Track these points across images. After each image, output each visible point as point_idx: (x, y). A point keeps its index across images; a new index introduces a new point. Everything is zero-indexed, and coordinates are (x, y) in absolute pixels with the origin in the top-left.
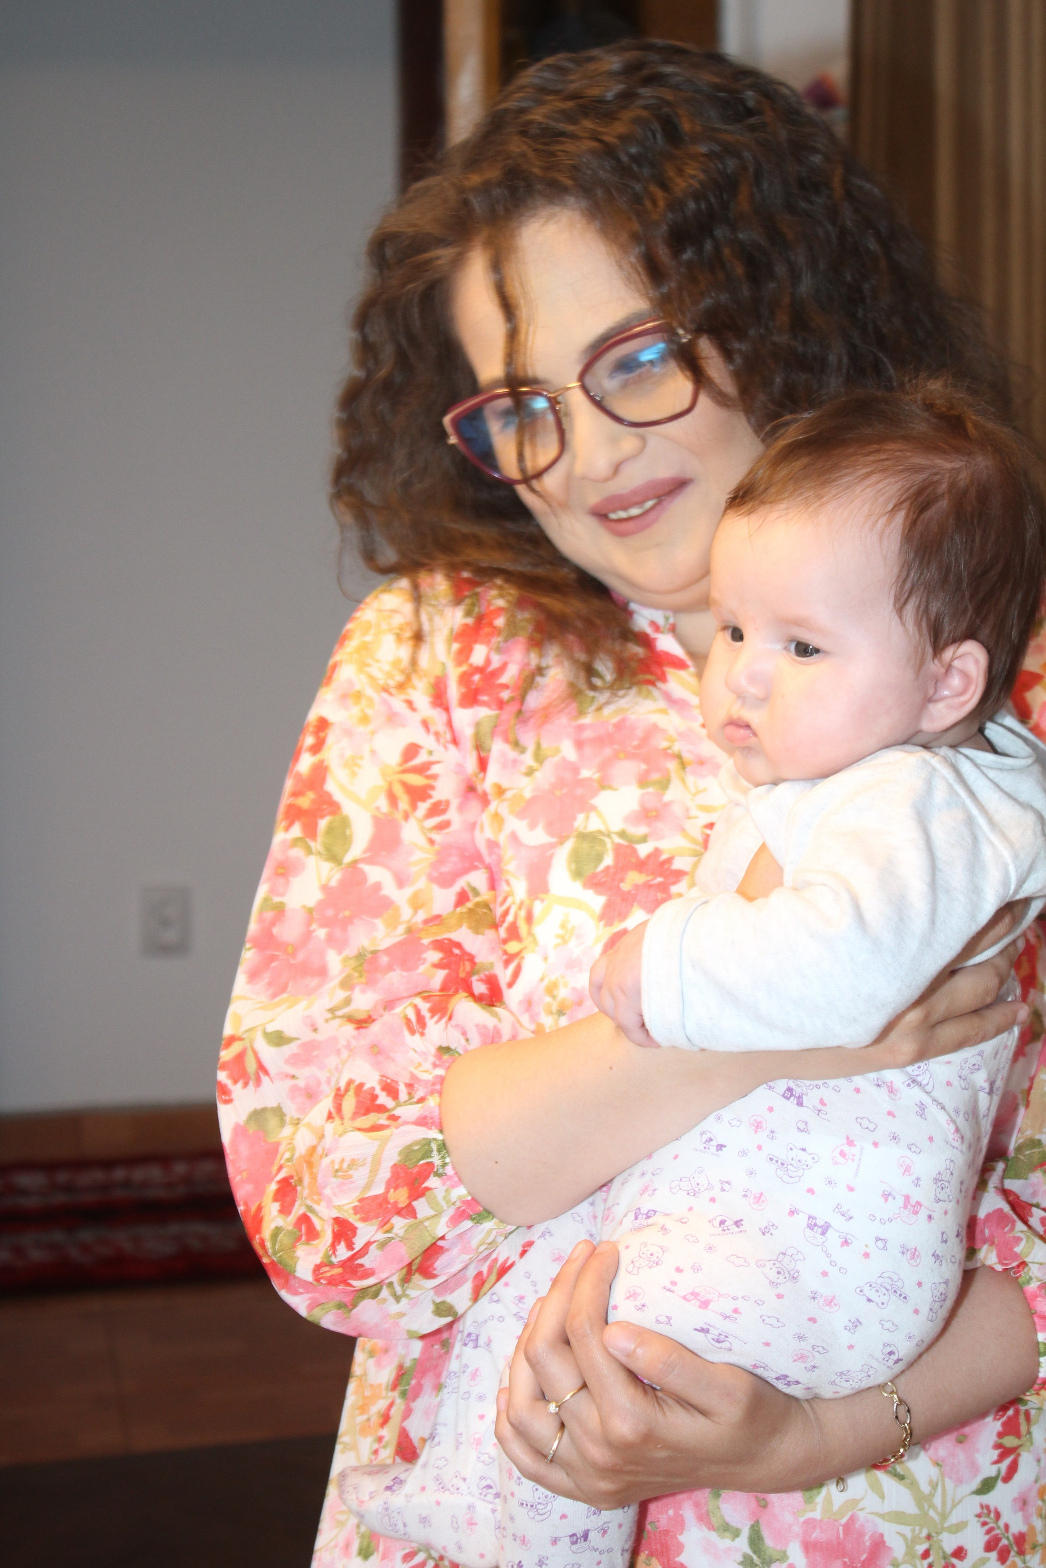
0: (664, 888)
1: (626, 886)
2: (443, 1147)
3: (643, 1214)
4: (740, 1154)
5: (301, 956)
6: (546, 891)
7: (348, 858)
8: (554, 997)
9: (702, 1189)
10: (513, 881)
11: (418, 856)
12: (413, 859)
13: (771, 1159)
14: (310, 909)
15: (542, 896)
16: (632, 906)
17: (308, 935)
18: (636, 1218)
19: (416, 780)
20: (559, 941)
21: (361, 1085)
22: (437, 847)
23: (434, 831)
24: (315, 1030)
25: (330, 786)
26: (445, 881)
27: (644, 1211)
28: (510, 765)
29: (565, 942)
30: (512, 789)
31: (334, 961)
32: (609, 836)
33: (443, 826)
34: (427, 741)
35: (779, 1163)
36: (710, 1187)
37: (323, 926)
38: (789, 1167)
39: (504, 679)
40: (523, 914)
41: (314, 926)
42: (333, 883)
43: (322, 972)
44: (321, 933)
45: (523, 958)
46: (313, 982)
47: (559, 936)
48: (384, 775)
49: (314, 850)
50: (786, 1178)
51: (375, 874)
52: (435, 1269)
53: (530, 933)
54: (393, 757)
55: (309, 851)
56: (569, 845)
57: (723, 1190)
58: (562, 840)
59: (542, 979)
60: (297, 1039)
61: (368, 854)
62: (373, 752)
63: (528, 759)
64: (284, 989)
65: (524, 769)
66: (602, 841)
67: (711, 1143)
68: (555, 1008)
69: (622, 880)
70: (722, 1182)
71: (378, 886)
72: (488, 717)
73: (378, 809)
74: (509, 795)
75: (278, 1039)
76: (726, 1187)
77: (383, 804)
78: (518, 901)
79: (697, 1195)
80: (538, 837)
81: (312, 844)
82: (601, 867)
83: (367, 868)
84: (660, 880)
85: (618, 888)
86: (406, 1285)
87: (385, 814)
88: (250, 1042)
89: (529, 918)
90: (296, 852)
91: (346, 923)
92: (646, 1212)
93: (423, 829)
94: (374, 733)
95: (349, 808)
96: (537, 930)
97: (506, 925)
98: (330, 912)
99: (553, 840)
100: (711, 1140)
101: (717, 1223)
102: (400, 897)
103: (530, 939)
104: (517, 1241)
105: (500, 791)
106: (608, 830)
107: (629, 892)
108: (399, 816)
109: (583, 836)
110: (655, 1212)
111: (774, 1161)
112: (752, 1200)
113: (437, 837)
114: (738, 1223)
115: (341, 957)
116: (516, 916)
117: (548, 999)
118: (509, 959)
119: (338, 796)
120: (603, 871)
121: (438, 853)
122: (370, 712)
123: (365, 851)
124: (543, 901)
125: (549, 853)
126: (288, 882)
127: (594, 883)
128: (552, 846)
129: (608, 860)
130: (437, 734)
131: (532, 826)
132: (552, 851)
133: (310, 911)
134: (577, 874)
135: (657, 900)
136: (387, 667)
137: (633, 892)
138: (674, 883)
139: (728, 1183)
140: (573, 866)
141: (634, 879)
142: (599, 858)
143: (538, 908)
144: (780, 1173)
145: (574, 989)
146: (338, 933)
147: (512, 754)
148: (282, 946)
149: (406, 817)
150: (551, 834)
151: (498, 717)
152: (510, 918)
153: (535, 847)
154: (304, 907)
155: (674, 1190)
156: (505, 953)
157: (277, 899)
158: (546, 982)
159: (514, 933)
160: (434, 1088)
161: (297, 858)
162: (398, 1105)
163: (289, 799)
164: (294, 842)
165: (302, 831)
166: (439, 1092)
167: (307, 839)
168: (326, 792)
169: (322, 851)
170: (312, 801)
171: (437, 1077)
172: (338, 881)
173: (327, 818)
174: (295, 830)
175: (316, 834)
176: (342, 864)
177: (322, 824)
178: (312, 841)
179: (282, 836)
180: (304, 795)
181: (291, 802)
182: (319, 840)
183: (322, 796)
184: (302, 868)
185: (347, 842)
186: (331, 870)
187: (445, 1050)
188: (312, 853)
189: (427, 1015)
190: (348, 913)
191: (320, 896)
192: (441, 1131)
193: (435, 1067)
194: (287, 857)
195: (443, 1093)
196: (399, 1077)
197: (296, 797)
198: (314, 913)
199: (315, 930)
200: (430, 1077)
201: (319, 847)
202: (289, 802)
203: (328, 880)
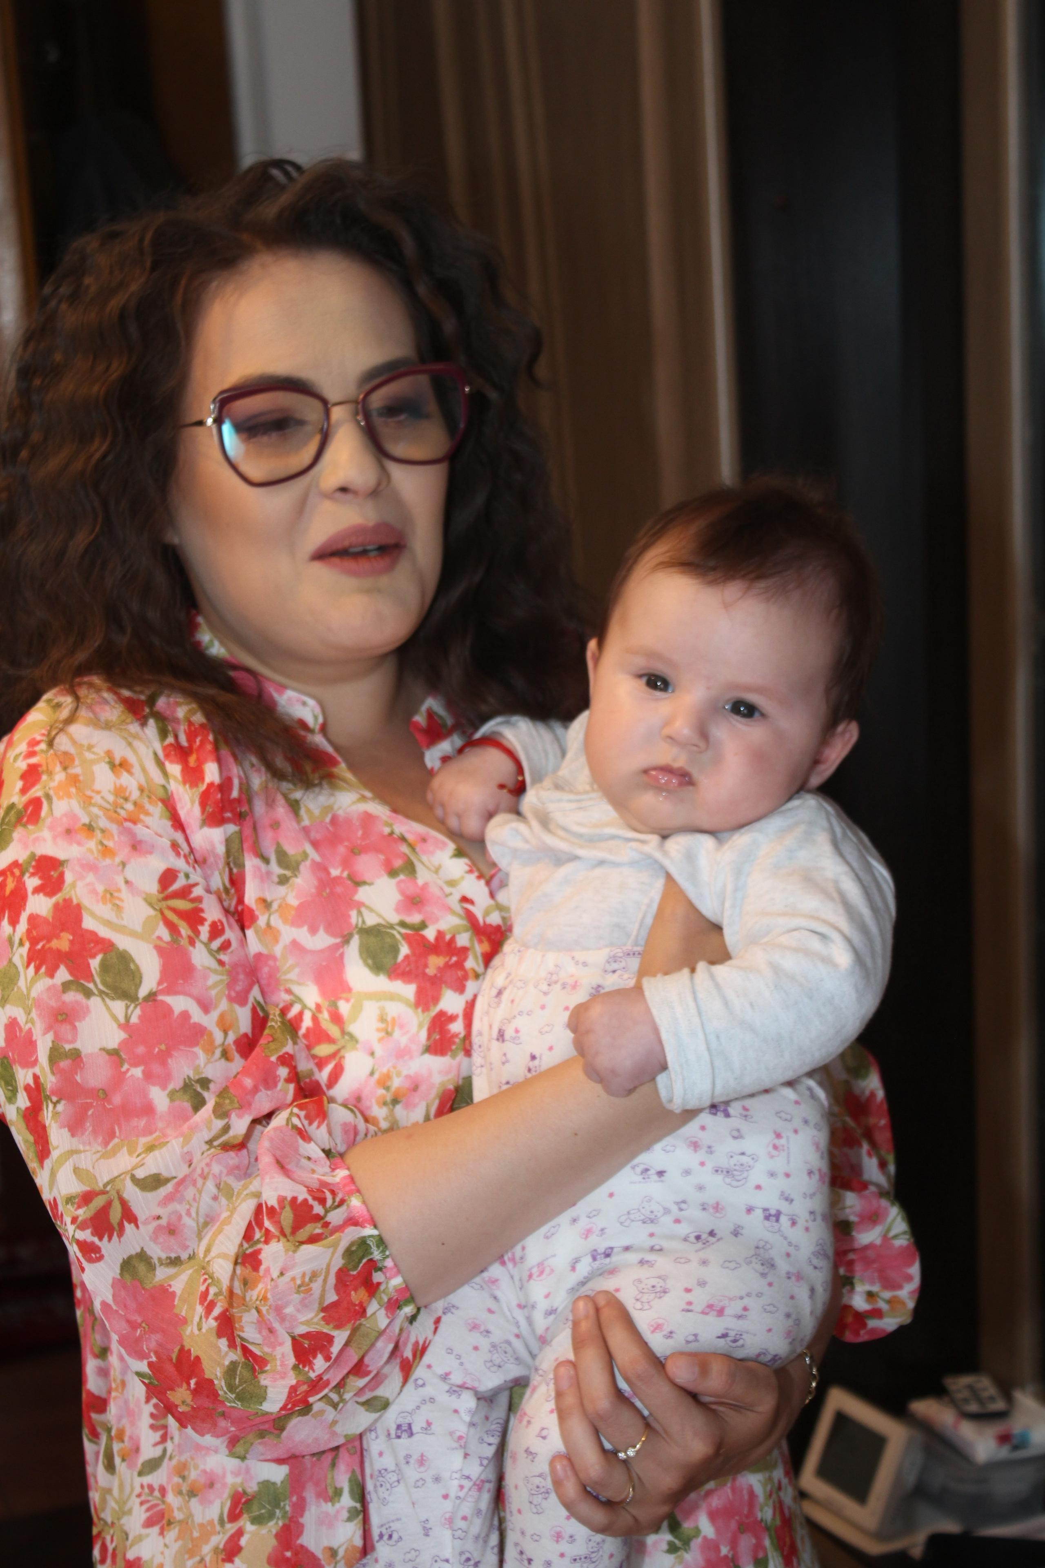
0: (460, 965)
1: (431, 971)
2: (381, 1242)
3: (600, 1254)
4: (684, 1175)
5: (117, 1100)
6: (350, 990)
7: (143, 992)
8: (387, 1088)
9: (659, 1215)
10: (296, 989)
11: (213, 979)
12: (210, 982)
13: (717, 1171)
14: (114, 1050)
15: (344, 995)
16: (441, 988)
17: (119, 1078)
18: (594, 1259)
19: (181, 904)
20: (383, 1034)
21: (294, 1199)
22: (227, 967)
23: (221, 952)
24: (190, 1165)
25: (88, 923)
26: (241, 999)
27: (601, 1250)
28: (265, 877)
29: (388, 1034)
30: (276, 900)
31: (159, 1097)
32: (395, 929)
33: (226, 945)
34: (180, 864)
35: (725, 1173)
36: (667, 1211)
37: (135, 1065)
38: (735, 1173)
39: (235, 794)
40: (325, 1016)
41: (126, 1067)
42: (134, 1019)
43: (148, 1110)
44: (137, 1072)
45: (343, 1057)
46: (143, 1122)
47: (378, 1030)
48: (151, 905)
49: (96, 991)
50: (734, 1183)
51: (179, 1003)
52: (368, 1366)
53: (343, 1032)
54: (153, 887)
55: (88, 994)
56: (355, 941)
57: (681, 1210)
58: (347, 940)
59: (372, 1074)
60: (175, 1178)
61: (165, 985)
62: (127, 882)
63: (275, 869)
64: (112, 1135)
65: (276, 880)
66: (388, 933)
67: (649, 1173)
68: (389, 1098)
69: (426, 966)
70: (677, 1203)
71: (185, 1015)
72: (236, 832)
73: (159, 938)
74: (275, 906)
75: (154, 1182)
76: (683, 1206)
77: (164, 933)
78: (312, 1006)
79: (656, 1221)
80: (322, 940)
81: (91, 986)
82: (400, 958)
83: (169, 999)
84: (454, 959)
85: (425, 974)
86: (342, 1390)
87: (167, 943)
88: (118, 1193)
89: (337, 1018)
90: (72, 996)
91: (163, 1058)
92: (603, 1251)
93: (210, 951)
94: (124, 864)
95: (123, 942)
96: (352, 1028)
97: (302, 1031)
98: (141, 1050)
99: (338, 940)
100: (647, 1170)
101: (692, 1239)
102: (209, 1021)
103: (346, 1037)
104: (425, 1321)
105: (265, 904)
106: (388, 923)
107: (435, 975)
108: (184, 942)
109: (367, 932)
110: (612, 1248)
111: (719, 1172)
112: (711, 1210)
113: (223, 957)
114: (712, 1233)
115: (167, 1092)
116: (315, 1019)
117: (381, 1092)
118: (321, 1063)
119: (104, 932)
120: (403, 961)
121: (229, 973)
122: (110, 844)
123: (160, 983)
124: (348, 1000)
125: (338, 954)
126: (75, 1028)
127: (396, 972)
128: (336, 947)
129: (405, 950)
130: (185, 856)
131: (313, 930)
132: (341, 950)
133: (114, 1054)
134: (377, 967)
135: (459, 978)
136: (111, 798)
137: (439, 975)
138: (465, 959)
139: (684, 1202)
140: (370, 962)
141: (435, 963)
142: (395, 950)
143: (344, 1008)
144: (728, 1180)
145: (408, 1077)
146: (156, 1068)
147: (263, 866)
148: (93, 1093)
149: (192, 942)
150: (333, 935)
151: (241, 832)
152: (307, 1022)
153: (322, 951)
154: (103, 1049)
155: (626, 1224)
156: (314, 1057)
157: (67, 1047)
158: (376, 1076)
159: (318, 1035)
160: (347, 1188)
161: (77, 1002)
162: (327, 1212)
163: (37, 943)
164: (66, 986)
165: (71, 974)
166: (358, 1191)
167: (82, 982)
168: (87, 931)
169: (107, 991)
170: (72, 942)
171: (345, 1178)
172: (140, 1017)
173: (99, 957)
174: (63, 974)
175: (92, 975)
176: (137, 999)
177: (95, 963)
178: (89, 982)
179: (48, 981)
180: (58, 937)
181: (43, 946)
182: (98, 980)
183: (82, 936)
184: (87, 1011)
185: (136, 977)
186: (127, 1007)
187: (328, 1153)
188: (94, 994)
189: (306, 1123)
190: (163, 1047)
191: (121, 1035)
192: (375, 1227)
193: (333, 1170)
194: (64, 1003)
195: (363, 1191)
196: (315, 1185)
197: (49, 940)
198: (122, 1054)
199: (128, 1070)
200: (337, 1179)
201: (101, 987)
202: (39, 947)
203: (127, 1018)
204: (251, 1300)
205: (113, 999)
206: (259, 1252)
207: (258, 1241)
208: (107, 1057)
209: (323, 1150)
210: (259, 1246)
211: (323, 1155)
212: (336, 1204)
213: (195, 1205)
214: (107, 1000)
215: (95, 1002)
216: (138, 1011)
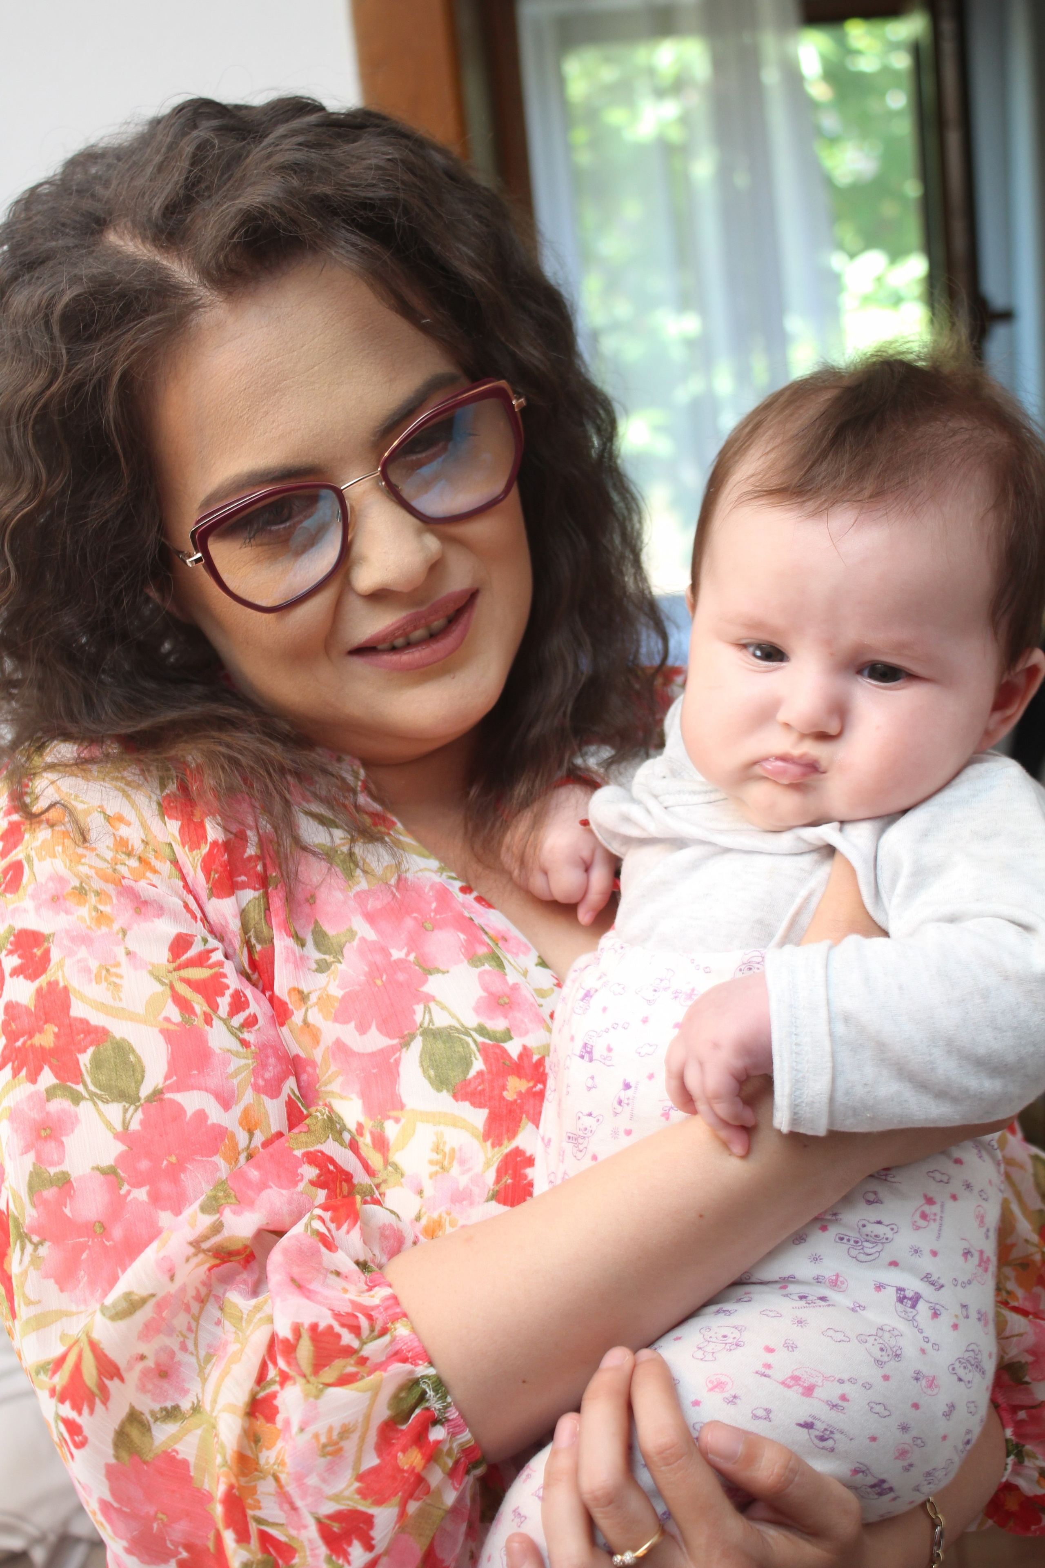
1: (509, 1095)
2: (439, 1384)
5: (118, 1233)
6: (400, 1106)
7: (145, 1090)
11: (234, 1064)
12: (230, 1069)
13: (842, 1239)
14: (111, 1167)
15: (394, 1114)
17: (119, 1203)
19: (197, 974)
20: (436, 1168)
21: (314, 1326)
22: (253, 1049)
23: (243, 1030)
24: (173, 1277)
25: (78, 1010)
26: (273, 1091)
28: (299, 962)
29: (445, 1169)
30: (313, 991)
33: (251, 1023)
34: (196, 929)
35: (852, 1242)
37: (137, 1185)
38: (866, 1244)
41: (125, 1188)
42: (133, 1125)
44: (141, 1194)
45: (383, 1194)
47: (434, 1162)
48: (157, 977)
49: (84, 1095)
50: (863, 1257)
56: (417, 1045)
58: (406, 1041)
59: (418, 1217)
60: (153, 1297)
61: (172, 1080)
62: (128, 953)
63: (312, 952)
65: (312, 965)
66: (461, 1039)
71: (201, 1115)
72: (257, 901)
73: (166, 1021)
74: (311, 1000)
77: (173, 1012)
80: (372, 1041)
81: (80, 1088)
82: (472, 1073)
83: (179, 1097)
85: (502, 1098)
87: (177, 1025)
88: (87, 1335)
89: (382, 1144)
91: (175, 1172)
93: (231, 1028)
94: (124, 932)
95: (120, 1029)
96: (398, 1157)
98: (144, 1165)
99: (394, 1042)
101: (796, 1297)
103: (392, 1168)
105: (300, 997)
106: (463, 1026)
107: (514, 1102)
108: (199, 1021)
111: (845, 1241)
112: (827, 1284)
113: (247, 1036)
119: (97, 1019)
120: (477, 1077)
121: (257, 1056)
122: (106, 908)
123: (167, 1076)
124: (397, 1119)
126: (61, 1146)
129: (479, 1064)
131: (363, 1028)
132: (396, 1056)
133: (110, 1174)
136: (109, 855)
137: (518, 1102)
141: (515, 1085)
146: (166, 1187)
147: (297, 949)
149: (209, 1021)
151: (264, 901)
153: (371, 1054)
154: (96, 1168)
157: (54, 1171)
160: (390, 1312)
161: (63, 1110)
162: (363, 1343)
163: (17, 1040)
164: (51, 1093)
165: (57, 1076)
166: (405, 1315)
167: (69, 1084)
168: (76, 1019)
169: (99, 1092)
170: (57, 1036)
171: (387, 1298)
172: (142, 1123)
173: (91, 1050)
174: (47, 1078)
175: (81, 1074)
176: (139, 1099)
177: (85, 1059)
178: (77, 1083)
179: (29, 1088)
180: (41, 1031)
181: (24, 1043)
182: (88, 1079)
183: (70, 1025)
184: (75, 1121)
185: (137, 1071)
186: (125, 1111)
187: (363, 1266)
188: (84, 1098)
189: (332, 1226)
190: (173, 1159)
191: (119, 1147)
192: (431, 1364)
193: (370, 1289)
194: (48, 1113)
195: (411, 1314)
196: (346, 1308)
197: (31, 1037)
198: (119, 1171)
199: (129, 1192)
200: (376, 1301)
201: (92, 1088)
202: (19, 1044)
203: (126, 1125)
204: (267, 1463)
205: (107, 1102)
206: (274, 1396)
207: (273, 1382)
208: (102, 1177)
209: (357, 1263)
210: (276, 1387)
211: (355, 1267)
212: (376, 1333)
213: (192, 1336)
214: (99, 1103)
215: (86, 1109)
216: (139, 1115)
